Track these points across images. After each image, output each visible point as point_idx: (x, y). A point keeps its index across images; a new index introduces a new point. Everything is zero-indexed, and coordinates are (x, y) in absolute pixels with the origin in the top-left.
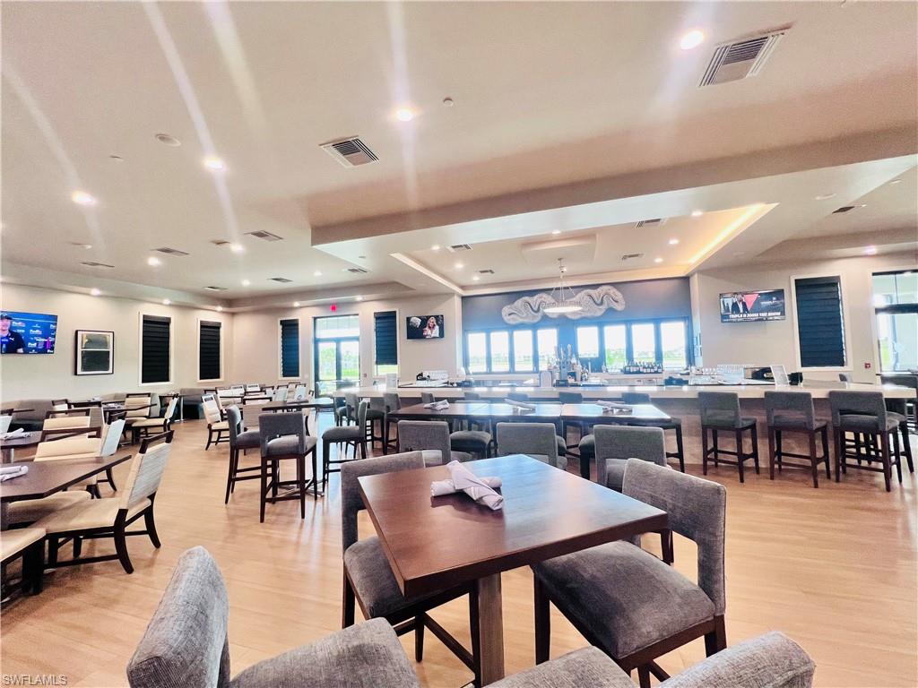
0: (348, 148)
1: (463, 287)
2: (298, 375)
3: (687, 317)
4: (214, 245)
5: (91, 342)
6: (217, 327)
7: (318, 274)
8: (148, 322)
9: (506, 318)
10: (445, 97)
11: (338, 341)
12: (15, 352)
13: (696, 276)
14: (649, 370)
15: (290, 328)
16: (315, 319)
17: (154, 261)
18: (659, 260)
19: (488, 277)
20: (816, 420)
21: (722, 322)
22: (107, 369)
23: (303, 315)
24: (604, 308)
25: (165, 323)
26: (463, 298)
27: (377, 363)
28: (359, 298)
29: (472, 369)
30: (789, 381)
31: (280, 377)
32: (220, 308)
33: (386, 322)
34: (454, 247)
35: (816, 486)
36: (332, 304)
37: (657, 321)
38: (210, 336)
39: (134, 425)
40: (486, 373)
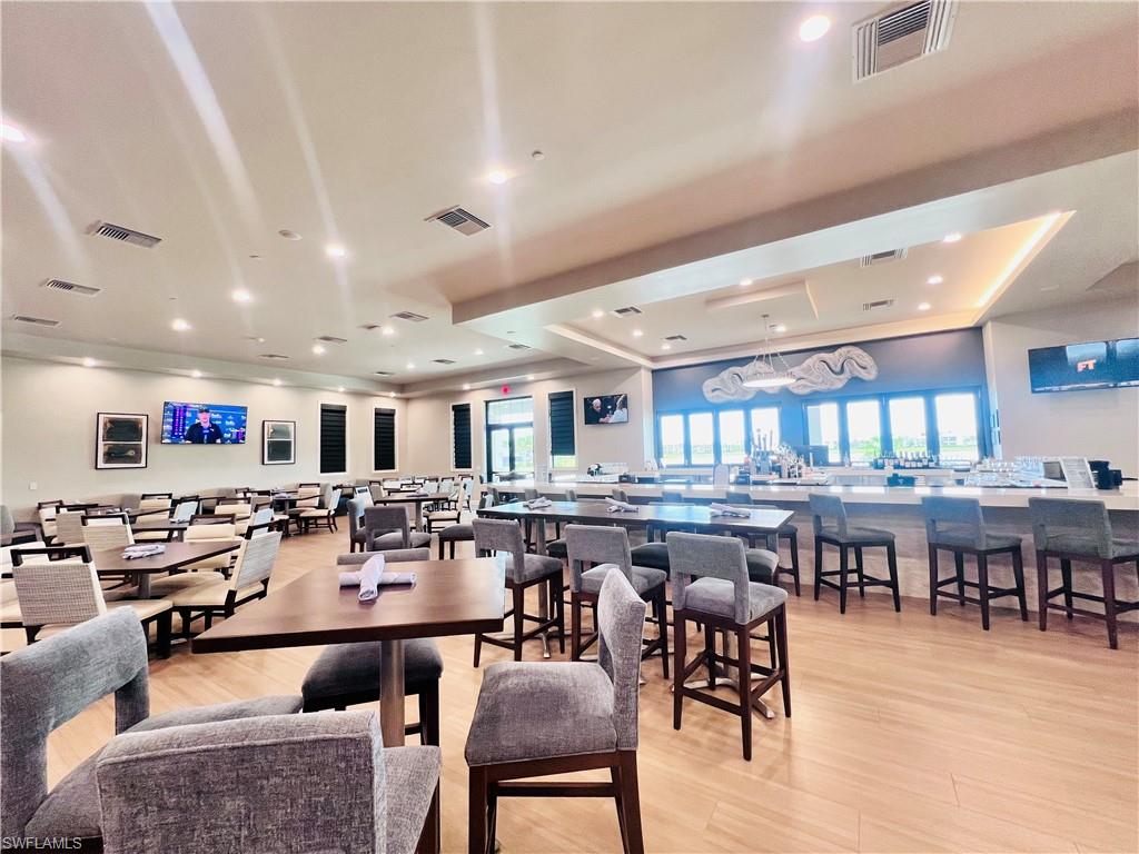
0: (454, 218)
1: (653, 359)
2: (470, 467)
3: (979, 386)
4: (366, 330)
5: (275, 432)
6: (391, 414)
7: (479, 352)
8: (325, 410)
9: (709, 396)
10: (533, 151)
11: (511, 428)
12: (215, 442)
13: (989, 324)
14: (914, 465)
15: (462, 413)
16: (487, 403)
17: (319, 349)
18: (924, 307)
19: (679, 345)
20: (1116, 543)
21: (1033, 392)
22: (289, 458)
23: (475, 400)
24: (845, 377)
25: (341, 411)
26: (654, 371)
27: (553, 453)
28: (530, 377)
29: (665, 462)
30: (1094, 483)
31: (453, 469)
32: (393, 394)
33: (562, 403)
34: (618, 311)
35: (1114, 646)
36: (505, 385)
37: (928, 393)
38: (384, 423)
39: (302, 515)
40: (684, 466)
